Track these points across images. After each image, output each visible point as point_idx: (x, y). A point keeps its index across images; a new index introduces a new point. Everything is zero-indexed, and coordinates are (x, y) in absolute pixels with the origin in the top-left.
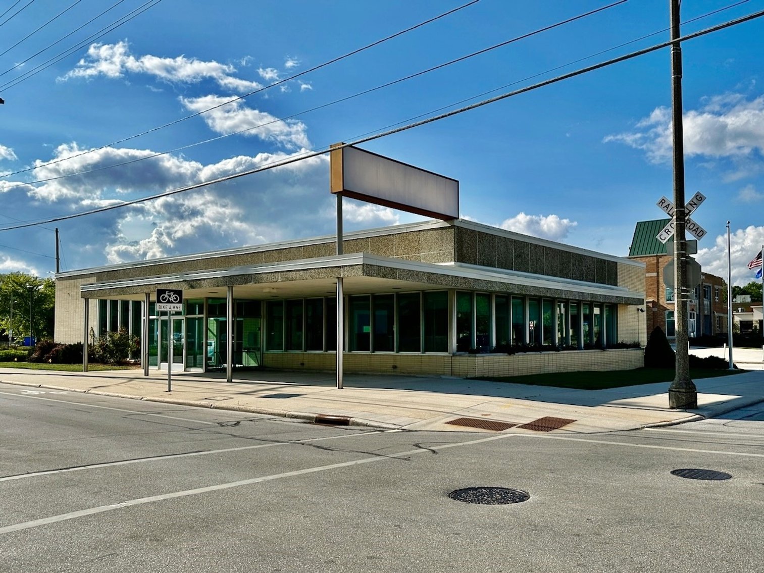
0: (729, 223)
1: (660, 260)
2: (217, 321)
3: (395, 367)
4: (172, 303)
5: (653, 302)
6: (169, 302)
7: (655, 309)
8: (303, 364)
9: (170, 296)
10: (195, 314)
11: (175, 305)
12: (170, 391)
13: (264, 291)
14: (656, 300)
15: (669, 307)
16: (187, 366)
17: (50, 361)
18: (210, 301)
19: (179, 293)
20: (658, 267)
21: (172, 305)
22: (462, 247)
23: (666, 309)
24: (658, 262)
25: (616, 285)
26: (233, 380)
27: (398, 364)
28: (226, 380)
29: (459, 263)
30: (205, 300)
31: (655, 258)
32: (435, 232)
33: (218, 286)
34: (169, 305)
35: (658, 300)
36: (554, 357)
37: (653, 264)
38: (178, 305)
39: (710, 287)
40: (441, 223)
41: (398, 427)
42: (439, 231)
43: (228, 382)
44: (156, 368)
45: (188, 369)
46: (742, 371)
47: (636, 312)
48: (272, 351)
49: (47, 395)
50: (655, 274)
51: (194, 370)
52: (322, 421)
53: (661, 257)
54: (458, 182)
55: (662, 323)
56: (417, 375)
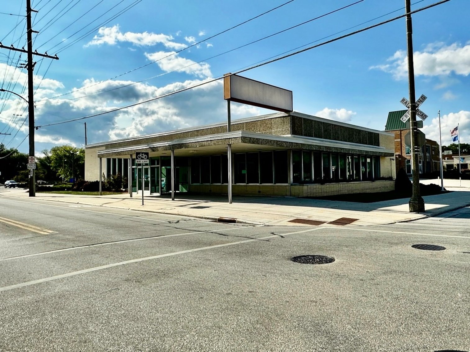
0: (439, 111)
1: (402, 132)
2: (166, 168)
3: (259, 192)
4: (143, 159)
5: (399, 155)
6: (142, 159)
7: (400, 159)
8: (210, 191)
9: (142, 156)
10: (155, 165)
11: (145, 160)
12: (143, 205)
13: (190, 152)
14: (400, 154)
15: (408, 158)
16: (152, 192)
17: (83, 190)
18: (162, 158)
19: (147, 154)
20: (401, 136)
21: (144, 160)
22: (295, 127)
23: (406, 159)
24: (401, 134)
25: (379, 146)
26: (175, 199)
27: (261, 190)
28: (171, 199)
29: (293, 135)
30: (160, 158)
31: (399, 131)
32: (280, 119)
33: (166, 150)
34: (142, 160)
35: (401, 154)
36: (346, 185)
37: (398, 135)
38: (147, 160)
39: (429, 146)
40: (283, 114)
41: (262, 224)
42: (282, 118)
43: (172, 200)
44: (136, 193)
45: (152, 194)
46: (449, 192)
47: (390, 160)
48: (194, 184)
49: (81, 208)
50: (399, 140)
51: (155, 194)
52: (221, 220)
53: (402, 130)
54: (292, 92)
55: (404, 166)
56: (272, 196)
